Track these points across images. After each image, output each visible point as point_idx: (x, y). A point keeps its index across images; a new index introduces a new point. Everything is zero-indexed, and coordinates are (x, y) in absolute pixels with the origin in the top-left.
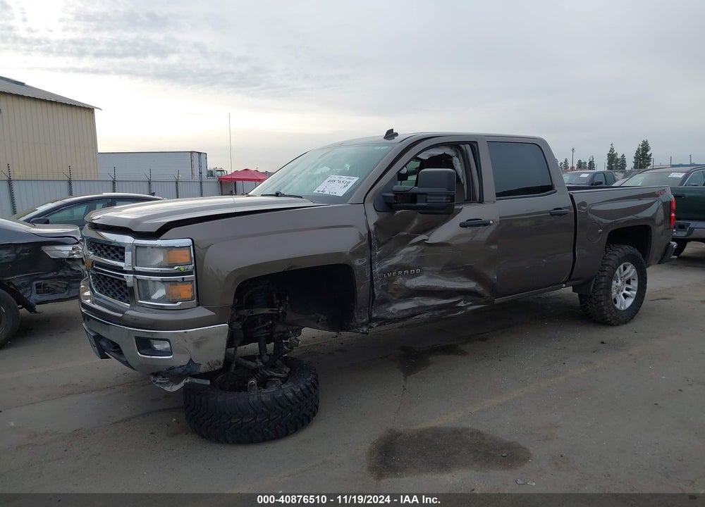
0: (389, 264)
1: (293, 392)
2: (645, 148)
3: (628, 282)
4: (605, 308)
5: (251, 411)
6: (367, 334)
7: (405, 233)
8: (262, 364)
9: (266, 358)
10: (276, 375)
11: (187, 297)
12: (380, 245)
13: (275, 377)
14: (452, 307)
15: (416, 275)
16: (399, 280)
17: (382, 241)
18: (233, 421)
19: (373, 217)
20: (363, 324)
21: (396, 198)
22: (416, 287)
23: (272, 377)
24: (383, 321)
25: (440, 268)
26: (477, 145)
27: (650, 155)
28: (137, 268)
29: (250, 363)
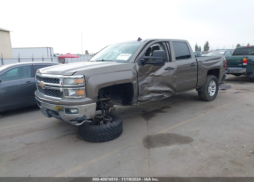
0: (143, 83)
1: (117, 124)
2: (207, 44)
3: (213, 87)
4: (207, 96)
5: (104, 131)
6: (136, 106)
7: (148, 72)
8: (103, 117)
9: (104, 115)
10: (109, 120)
11: (83, 94)
12: (140, 76)
13: (108, 121)
14: (162, 96)
15: (151, 86)
16: (146, 88)
17: (141, 75)
18: (98, 135)
19: (138, 67)
20: (135, 103)
21: (145, 60)
22: (151, 90)
23: (107, 121)
24: (141, 101)
25: (159, 84)
26: (169, 43)
27: (209, 46)
28: (64, 86)
29: (99, 117)
